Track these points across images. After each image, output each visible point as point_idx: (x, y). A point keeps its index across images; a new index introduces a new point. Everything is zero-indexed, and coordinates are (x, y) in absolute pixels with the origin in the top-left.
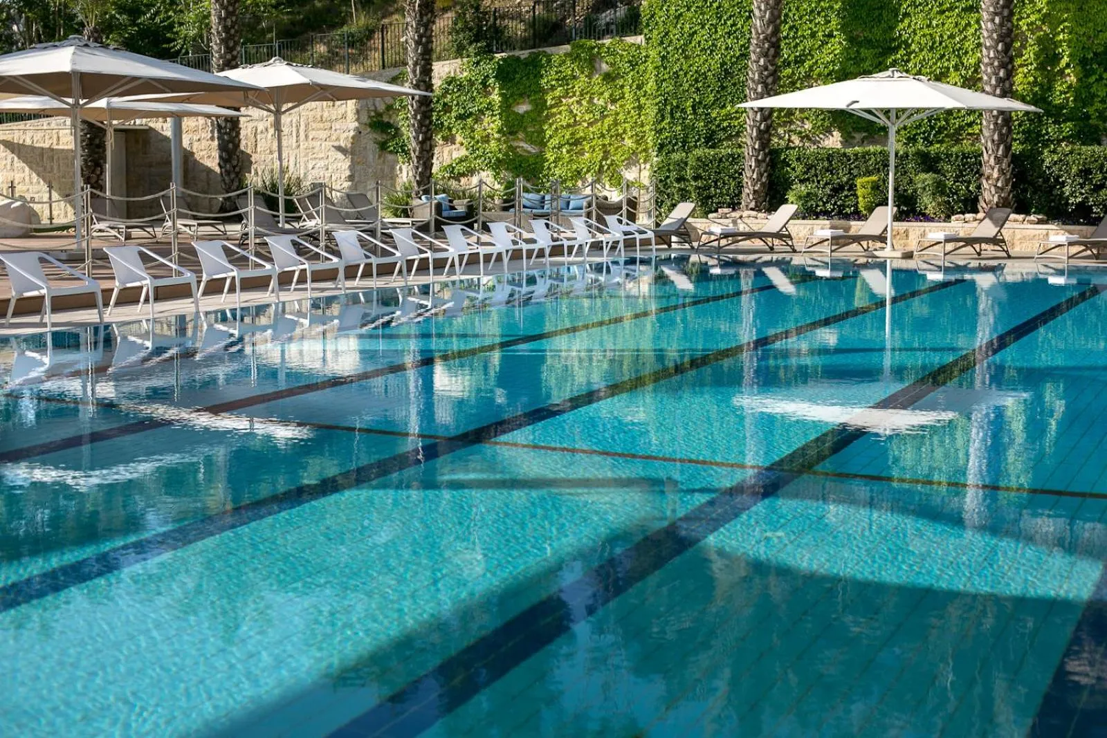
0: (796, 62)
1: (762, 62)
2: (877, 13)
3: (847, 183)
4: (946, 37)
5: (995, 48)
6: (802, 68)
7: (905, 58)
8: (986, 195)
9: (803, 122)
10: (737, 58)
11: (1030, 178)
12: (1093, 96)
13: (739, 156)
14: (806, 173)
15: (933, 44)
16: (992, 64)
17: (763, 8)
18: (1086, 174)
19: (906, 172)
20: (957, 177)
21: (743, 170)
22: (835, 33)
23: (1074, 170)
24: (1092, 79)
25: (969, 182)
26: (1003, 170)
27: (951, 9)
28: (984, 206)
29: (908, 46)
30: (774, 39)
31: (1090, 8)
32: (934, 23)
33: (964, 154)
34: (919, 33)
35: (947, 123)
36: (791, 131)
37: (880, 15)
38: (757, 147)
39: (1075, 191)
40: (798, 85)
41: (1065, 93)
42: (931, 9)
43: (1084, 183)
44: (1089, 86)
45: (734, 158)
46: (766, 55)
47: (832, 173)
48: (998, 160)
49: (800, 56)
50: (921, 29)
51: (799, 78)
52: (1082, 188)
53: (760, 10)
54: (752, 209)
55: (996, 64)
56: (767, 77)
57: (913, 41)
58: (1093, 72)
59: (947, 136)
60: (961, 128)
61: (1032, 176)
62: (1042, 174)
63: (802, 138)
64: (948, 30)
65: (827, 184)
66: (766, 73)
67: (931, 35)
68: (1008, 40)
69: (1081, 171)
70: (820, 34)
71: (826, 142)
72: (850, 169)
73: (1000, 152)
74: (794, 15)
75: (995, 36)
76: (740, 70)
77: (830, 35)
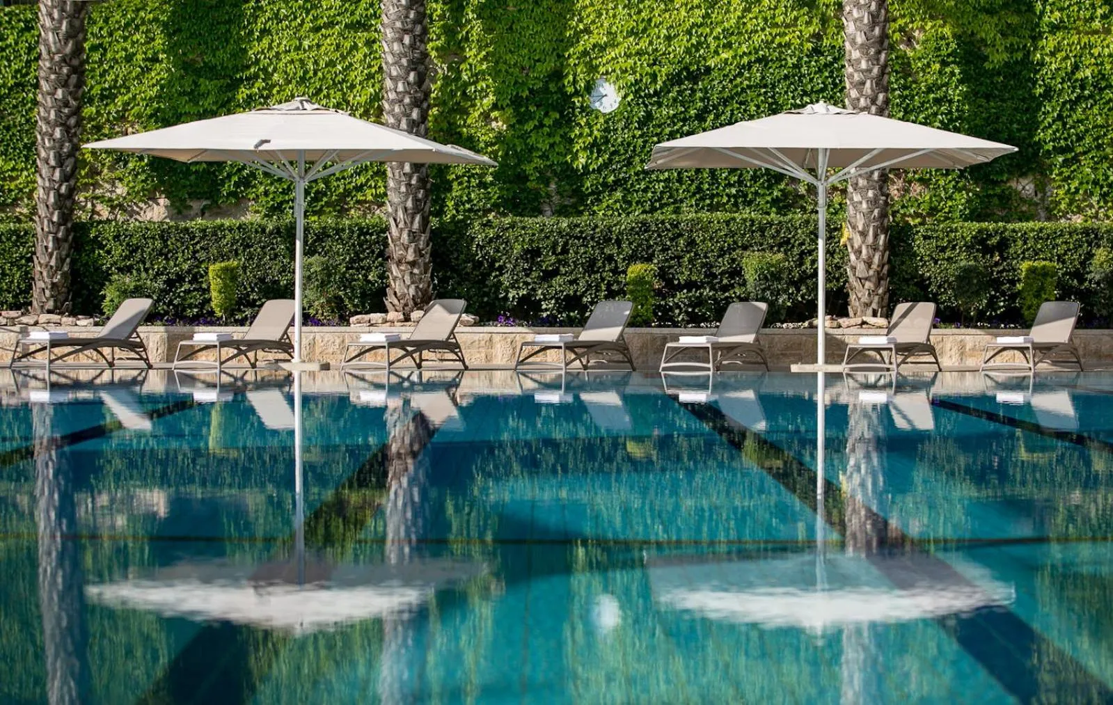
0: (102, 97)
1: (59, 93)
2: (223, 28)
3: (189, 271)
4: (322, 64)
5: (405, 78)
6: (112, 106)
7: (265, 93)
8: (397, 286)
9: (113, 185)
10: (10, 89)
11: (454, 262)
12: (532, 149)
13: (26, 233)
14: (127, 258)
15: (306, 72)
16: (401, 101)
17: (56, 15)
18: (532, 258)
19: (276, 256)
20: (352, 261)
21: (34, 253)
22: (161, 56)
23: (517, 249)
24: (529, 126)
25: (369, 269)
26: (420, 251)
27: (331, 24)
28: (396, 302)
29: (268, 76)
30: (75, 62)
31: (523, 28)
32: (306, 43)
33: (361, 229)
34: (285, 59)
35: (328, 187)
36: (97, 198)
37: (228, 31)
38: (55, 219)
39: (517, 281)
40: (106, 131)
41: (492, 144)
42: (301, 25)
43: (530, 269)
44: (524, 136)
45: (19, 237)
46: (65, 85)
47: (167, 259)
48: (413, 236)
49: (110, 88)
50: (287, 52)
51: (108, 120)
52: (527, 275)
53: (53, 19)
54: (49, 312)
55: (407, 100)
56: (68, 117)
57: (275, 70)
58: (531, 117)
59: (328, 204)
60: (347, 193)
61: (457, 259)
62: (470, 257)
63: (113, 208)
64: (326, 54)
65: (158, 274)
66: (66, 111)
67: (301, 61)
68: (421, 68)
69: (527, 252)
70: (140, 57)
71: (149, 215)
72: (195, 252)
73: (416, 225)
74: (101, 29)
75: (404, 61)
76: (15, 107)
77: (155, 60)
